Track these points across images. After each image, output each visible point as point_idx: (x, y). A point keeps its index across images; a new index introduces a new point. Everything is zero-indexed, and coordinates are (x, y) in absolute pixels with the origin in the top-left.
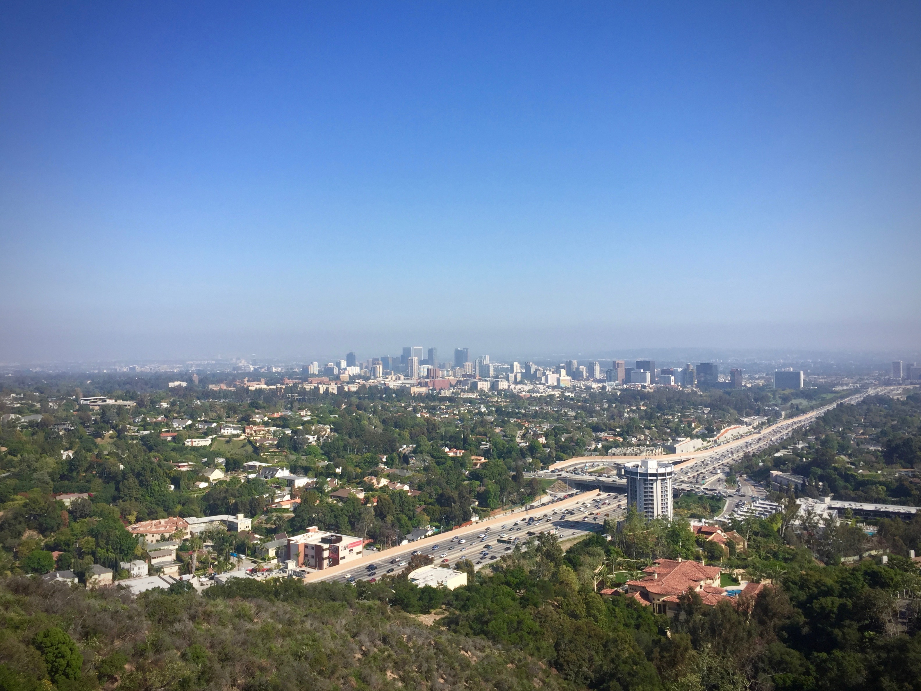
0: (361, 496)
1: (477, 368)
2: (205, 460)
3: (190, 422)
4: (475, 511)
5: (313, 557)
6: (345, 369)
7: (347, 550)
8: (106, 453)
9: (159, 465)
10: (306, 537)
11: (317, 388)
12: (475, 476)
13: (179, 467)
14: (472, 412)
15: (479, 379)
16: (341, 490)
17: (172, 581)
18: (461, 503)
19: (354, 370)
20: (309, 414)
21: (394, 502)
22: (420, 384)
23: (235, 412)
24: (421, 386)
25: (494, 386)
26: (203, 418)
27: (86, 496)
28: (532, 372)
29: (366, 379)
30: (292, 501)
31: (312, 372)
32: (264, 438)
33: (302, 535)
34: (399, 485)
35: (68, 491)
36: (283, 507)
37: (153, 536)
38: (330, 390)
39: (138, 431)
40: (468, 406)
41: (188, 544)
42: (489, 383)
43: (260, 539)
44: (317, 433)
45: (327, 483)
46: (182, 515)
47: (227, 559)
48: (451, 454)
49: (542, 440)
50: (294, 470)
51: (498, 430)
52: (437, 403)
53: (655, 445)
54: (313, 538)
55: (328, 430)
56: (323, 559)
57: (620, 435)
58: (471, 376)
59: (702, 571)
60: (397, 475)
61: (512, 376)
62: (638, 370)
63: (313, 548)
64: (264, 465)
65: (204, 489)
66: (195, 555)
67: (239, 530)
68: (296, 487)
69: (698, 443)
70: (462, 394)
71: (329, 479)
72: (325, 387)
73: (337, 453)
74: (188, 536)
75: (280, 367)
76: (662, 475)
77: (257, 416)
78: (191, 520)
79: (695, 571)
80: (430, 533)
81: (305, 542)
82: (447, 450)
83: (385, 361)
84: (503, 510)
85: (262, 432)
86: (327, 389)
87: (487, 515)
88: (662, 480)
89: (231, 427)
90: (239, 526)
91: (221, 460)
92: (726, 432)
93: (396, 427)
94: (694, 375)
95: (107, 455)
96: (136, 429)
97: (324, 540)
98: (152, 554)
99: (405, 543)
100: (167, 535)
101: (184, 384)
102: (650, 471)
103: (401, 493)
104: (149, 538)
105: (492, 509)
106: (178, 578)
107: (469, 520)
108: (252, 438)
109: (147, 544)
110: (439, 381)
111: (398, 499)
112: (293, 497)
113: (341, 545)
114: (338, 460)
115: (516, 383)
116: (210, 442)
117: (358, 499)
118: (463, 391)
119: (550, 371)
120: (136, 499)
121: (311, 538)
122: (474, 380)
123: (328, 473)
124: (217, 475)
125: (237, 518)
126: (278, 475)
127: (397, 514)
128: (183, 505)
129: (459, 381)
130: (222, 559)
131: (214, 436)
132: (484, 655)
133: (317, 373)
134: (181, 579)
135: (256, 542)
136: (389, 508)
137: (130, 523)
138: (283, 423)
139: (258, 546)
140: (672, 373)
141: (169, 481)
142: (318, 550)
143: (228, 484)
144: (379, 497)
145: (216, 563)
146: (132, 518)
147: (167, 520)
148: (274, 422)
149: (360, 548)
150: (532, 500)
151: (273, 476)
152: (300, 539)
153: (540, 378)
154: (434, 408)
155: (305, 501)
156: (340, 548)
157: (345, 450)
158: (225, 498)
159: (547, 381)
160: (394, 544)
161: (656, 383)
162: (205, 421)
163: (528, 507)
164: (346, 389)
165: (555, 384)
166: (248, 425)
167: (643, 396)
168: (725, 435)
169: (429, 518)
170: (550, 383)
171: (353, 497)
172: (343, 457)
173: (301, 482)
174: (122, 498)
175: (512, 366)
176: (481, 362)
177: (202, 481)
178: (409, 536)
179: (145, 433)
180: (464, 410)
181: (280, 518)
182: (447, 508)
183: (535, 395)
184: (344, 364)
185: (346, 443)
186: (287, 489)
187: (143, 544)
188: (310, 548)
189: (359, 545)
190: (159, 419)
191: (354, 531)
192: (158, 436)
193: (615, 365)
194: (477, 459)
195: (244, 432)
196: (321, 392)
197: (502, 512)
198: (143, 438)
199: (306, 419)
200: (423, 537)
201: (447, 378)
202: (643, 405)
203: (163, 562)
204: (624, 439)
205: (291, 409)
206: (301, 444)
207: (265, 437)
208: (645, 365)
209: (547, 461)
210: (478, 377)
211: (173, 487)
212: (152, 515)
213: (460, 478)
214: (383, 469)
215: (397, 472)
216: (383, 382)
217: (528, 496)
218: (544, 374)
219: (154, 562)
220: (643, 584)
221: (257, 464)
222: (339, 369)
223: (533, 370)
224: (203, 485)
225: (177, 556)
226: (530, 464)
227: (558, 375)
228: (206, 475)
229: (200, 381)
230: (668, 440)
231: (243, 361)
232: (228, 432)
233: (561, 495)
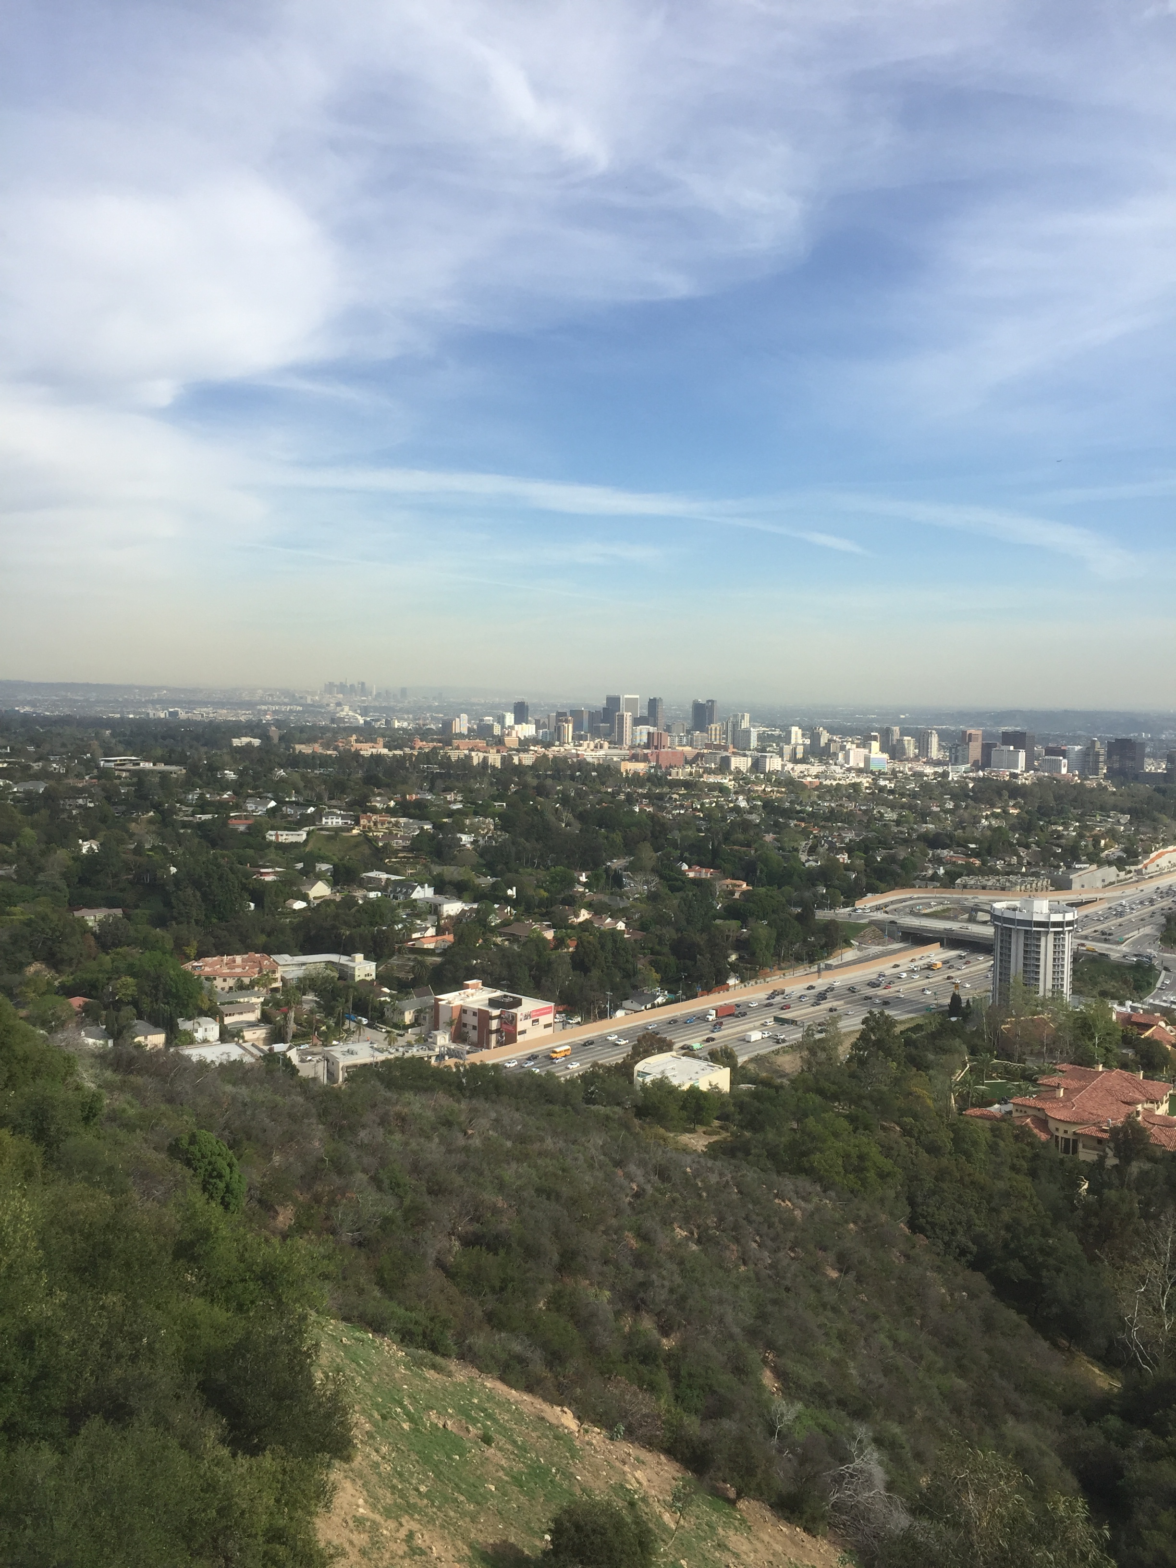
0: (549, 935)
1: (730, 734)
2: (300, 866)
3: (273, 804)
4: (734, 969)
5: (474, 1028)
6: (512, 728)
7: (530, 1021)
8: (148, 846)
9: (231, 869)
10: (463, 996)
11: (469, 758)
12: (734, 912)
13: (262, 874)
14: (722, 807)
15: (733, 753)
16: (515, 925)
17: (258, 1053)
18: (713, 954)
19: (527, 730)
20: (460, 799)
21: (603, 947)
22: (634, 758)
23: (343, 792)
24: (637, 761)
25: (757, 766)
26: (294, 799)
27: (119, 912)
28: (822, 744)
29: (548, 745)
30: (439, 938)
31: (458, 731)
32: (390, 835)
33: (457, 993)
34: (609, 920)
35: (91, 904)
36: (425, 946)
37: (225, 980)
38: (490, 761)
39: (193, 814)
40: (719, 797)
41: (279, 996)
42: (750, 759)
43: (390, 996)
44: (473, 830)
45: (494, 911)
46: (268, 950)
47: (339, 1023)
48: (691, 875)
49: (844, 858)
50: (439, 890)
51: (769, 837)
52: (666, 790)
53: (1036, 875)
54: (475, 998)
55: (492, 827)
56: (491, 1032)
57: (976, 854)
58: (719, 747)
59: (1137, 1086)
60: (606, 903)
61: (787, 749)
62: (1004, 748)
63: (475, 1014)
64: (393, 877)
65: (300, 910)
66: (292, 1015)
67: (357, 979)
68: (445, 915)
69: (1111, 873)
70: (705, 776)
71: (496, 906)
72: (481, 755)
73: (507, 863)
74: (278, 984)
75: (405, 720)
76: (1056, 924)
77: (378, 799)
78: (284, 959)
79: (1127, 1088)
80: (660, 1000)
81: (461, 1003)
82: (685, 867)
83: (576, 714)
84: (780, 969)
85: (386, 825)
86: (485, 759)
87: (754, 976)
88: (1056, 933)
89: (337, 816)
90: (357, 973)
91: (324, 867)
92: (1159, 856)
93: (601, 827)
94: (1102, 759)
95: (150, 850)
96: (191, 809)
97: (493, 1003)
98: (225, 1009)
99: (620, 1014)
100: (247, 981)
101: (257, 742)
102: (1036, 918)
103: (614, 933)
104: (219, 983)
105: (763, 966)
106: (266, 1048)
107: (725, 983)
108: (371, 834)
109: (216, 993)
110: (667, 752)
111: (609, 945)
112: (440, 931)
113: (520, 1012)
114: (509, 875)
115: (795, 760)
116: (304, 837)
117: (545, 939)
118: (709, 771)
119: (852, 742)
120: (197, 922)
121: (471, 999)
122: (725, 754)
123: (495, 895)
124: (320, 890)
125: (353, 961)
126: (414, 896)
127: (608, 967)
128: (269, 935)
129: (699, 756)
130: (332, 1022)
131: (312, 828)
132: (810, 1207)
133: (466, 733)
134: (271, 1050)
135: (383, 999)
136: (596, 957)
137: (188, 959)
138: (416, 811)
139: (388, 1006)
140: (1064, 754)
141: (246, 896)
142: (483, 1017)
143: (338, 905)
144: (579, 938)
145: (324, 1028)
146: (192, 951)
147: (245, 956)
148: (404, 809)
149: (549, 1018)
150: (829, 955)
151: (407, 895)
152: (452, 999)
153: (835, 755)
154: (660, 797)
155: (460, 939)
156: (519, 1017)
157: (519, 859)
158: (334, 927)
159: (847, 759)
160: (603, 1015)
161: (1036, 770)
162: (296, 803)
163: (822, 966)
164: (516, 761)
165: (862, 765)
166: (365, 812)
167: (1014, 791)
168: (1158, 861)
169: (658, 976)
170: (852, 763)
171: (538, 937)
172: (517, 872)
173: (452, 908)
174: (175, 919)
175: (789, 733)
176: (736, 725)
177: (298, 899)
178: (627, 1003)
179: (204, 817)
180: (711, 803)
181: (422, 964)
182: (689, 963)
183: (828, 782)
184: (510, 719)
185: (520, 848)
186: (432, 918)
187: (212, 992)
188: (470, 1013)
189: (549, 1013)
190: (225, 796)
191: (538, 991)
192: (225, 824)
193: (965, 739)
194: (735, 885)
195: (357, 823)
196: (475, 762)
197: (778, 972)
198: (202, 825)
199: (455, 807)
200: (649, 1006)
201: (680, 748)
202: (1014, 806)
203: (241, 1022)
204: (984, 863)
205: (431, 790)
206: (450, 847)
207: (391, 833)
208: (1017, 740)
209: (852, 894)
210: (731, 749)
211: (252, 905)
212: (222, 949)
213: (710, 914)
214: (583, 893)
215: (605, 898)
216: (574, 751)
217: (822, 948)
218: (843, 748)
219: (228, 1020)
220: (1040, 1105)
221: (384, 876)
222: (503, 727)
223: (823, 741)
224: (299, 905)
225: (263, 1013)
226: (823, 895)
227: (866, 751)
228: (304, 889)
229: (282, 738)
230: (1059, 867)
231: (346, 708)
232: (334, 822)
233: (875, 949)
